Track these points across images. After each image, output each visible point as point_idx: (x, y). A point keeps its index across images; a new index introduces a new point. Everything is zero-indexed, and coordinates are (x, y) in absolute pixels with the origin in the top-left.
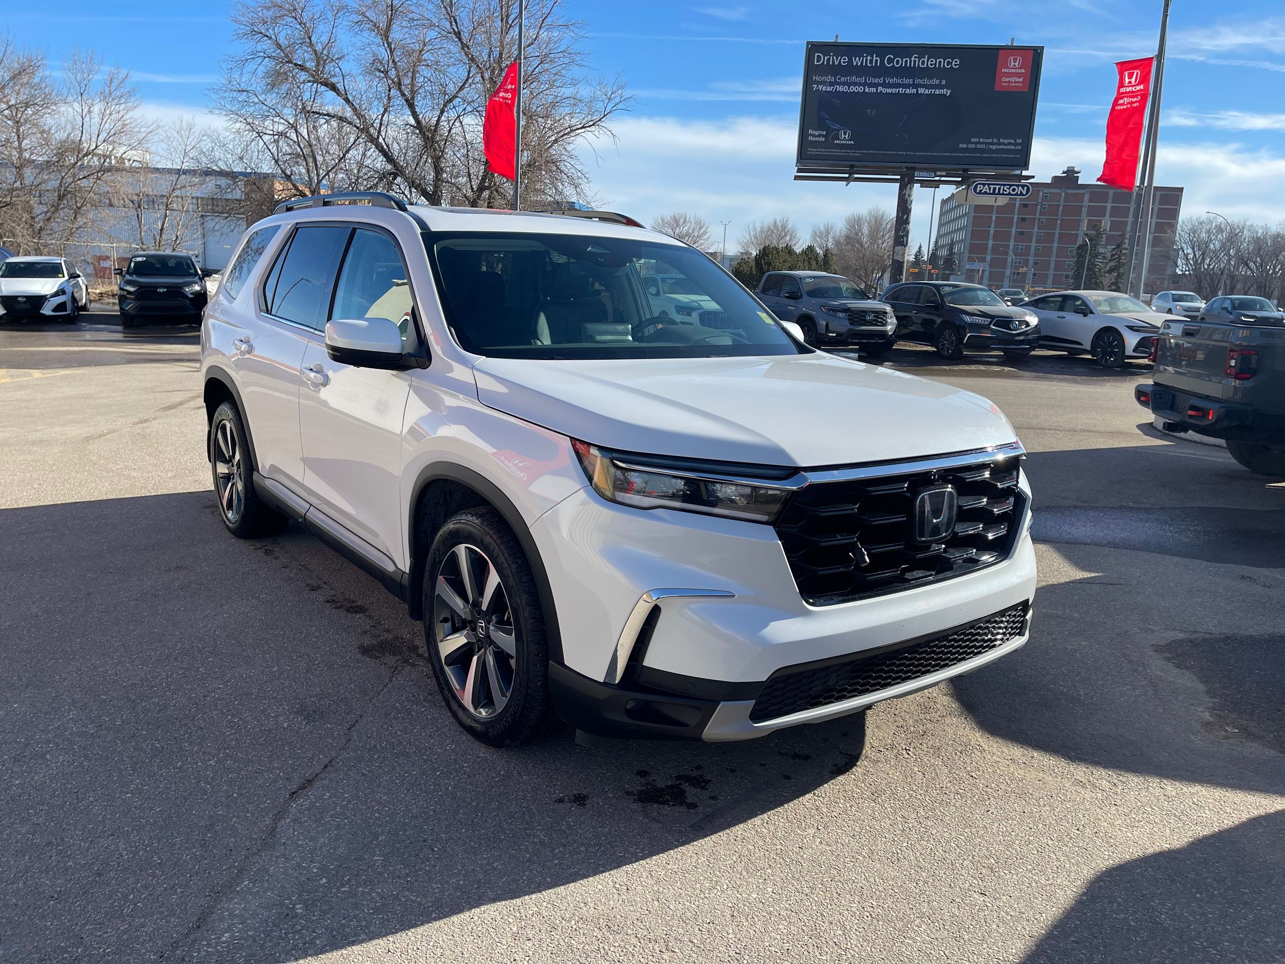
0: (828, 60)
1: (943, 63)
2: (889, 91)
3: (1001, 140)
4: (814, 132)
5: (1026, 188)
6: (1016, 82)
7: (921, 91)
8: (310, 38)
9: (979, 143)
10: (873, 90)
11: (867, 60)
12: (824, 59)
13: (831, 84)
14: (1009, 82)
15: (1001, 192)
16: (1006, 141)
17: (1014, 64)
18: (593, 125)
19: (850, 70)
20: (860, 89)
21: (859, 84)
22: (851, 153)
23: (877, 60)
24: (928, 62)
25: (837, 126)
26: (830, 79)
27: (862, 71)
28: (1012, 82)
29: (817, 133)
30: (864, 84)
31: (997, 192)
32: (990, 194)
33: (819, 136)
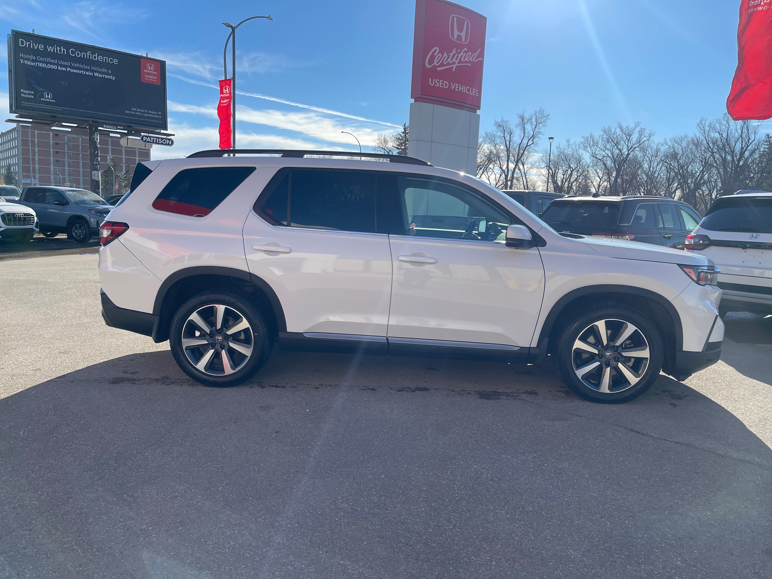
0: (29, 45)
1: (109, 60)
2: (75, 71)
3: (149, 111)
4: (25, 91)
5: (171, 141)
6: (152, 79)
7: (96, 74)
9: (137, 111)
10: (64, 69)
11: (57, 49)
12: (26, 44)
13: (33, 61)
14: (149, 78)
15: (158, 142)
16: (153, 113)
17: (150, 68)
19: (45, 54)
20: (55, 67)
21: (54, 64)
22: (54, 108)
23: (64, 51)
24: (97, 57)
25: (41, 89)
26: (32, 57)
27: (54, 55)
28: (150, 78)
29: (27, 92)
30: (57, 65)
31: (155, 142)
32: (151, 142)
33: (29, 94)
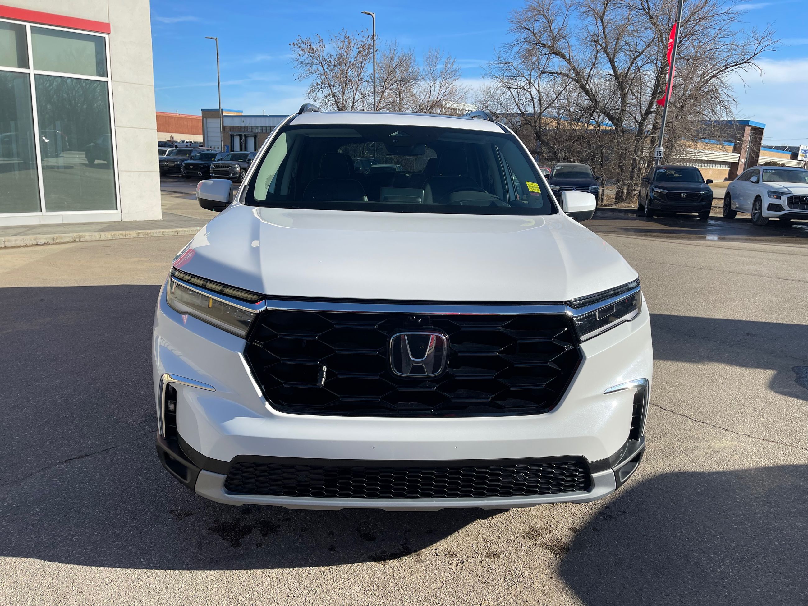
8: (550, 27)
18: (745, 62)
